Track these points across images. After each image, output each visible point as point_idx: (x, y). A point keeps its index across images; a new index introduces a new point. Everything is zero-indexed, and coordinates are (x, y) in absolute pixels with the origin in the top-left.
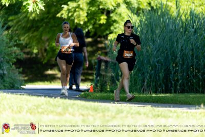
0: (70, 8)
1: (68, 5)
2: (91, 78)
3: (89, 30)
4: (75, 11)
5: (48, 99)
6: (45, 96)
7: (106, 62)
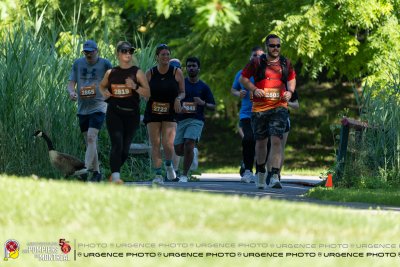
0: (289, 25)
1: (284, 20)
2: (328, 159)
3: (324, 68)
4: (298, 32)
5: (246, 200)
6: (241, 195)
7: (359, 129)
